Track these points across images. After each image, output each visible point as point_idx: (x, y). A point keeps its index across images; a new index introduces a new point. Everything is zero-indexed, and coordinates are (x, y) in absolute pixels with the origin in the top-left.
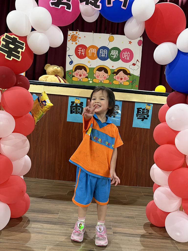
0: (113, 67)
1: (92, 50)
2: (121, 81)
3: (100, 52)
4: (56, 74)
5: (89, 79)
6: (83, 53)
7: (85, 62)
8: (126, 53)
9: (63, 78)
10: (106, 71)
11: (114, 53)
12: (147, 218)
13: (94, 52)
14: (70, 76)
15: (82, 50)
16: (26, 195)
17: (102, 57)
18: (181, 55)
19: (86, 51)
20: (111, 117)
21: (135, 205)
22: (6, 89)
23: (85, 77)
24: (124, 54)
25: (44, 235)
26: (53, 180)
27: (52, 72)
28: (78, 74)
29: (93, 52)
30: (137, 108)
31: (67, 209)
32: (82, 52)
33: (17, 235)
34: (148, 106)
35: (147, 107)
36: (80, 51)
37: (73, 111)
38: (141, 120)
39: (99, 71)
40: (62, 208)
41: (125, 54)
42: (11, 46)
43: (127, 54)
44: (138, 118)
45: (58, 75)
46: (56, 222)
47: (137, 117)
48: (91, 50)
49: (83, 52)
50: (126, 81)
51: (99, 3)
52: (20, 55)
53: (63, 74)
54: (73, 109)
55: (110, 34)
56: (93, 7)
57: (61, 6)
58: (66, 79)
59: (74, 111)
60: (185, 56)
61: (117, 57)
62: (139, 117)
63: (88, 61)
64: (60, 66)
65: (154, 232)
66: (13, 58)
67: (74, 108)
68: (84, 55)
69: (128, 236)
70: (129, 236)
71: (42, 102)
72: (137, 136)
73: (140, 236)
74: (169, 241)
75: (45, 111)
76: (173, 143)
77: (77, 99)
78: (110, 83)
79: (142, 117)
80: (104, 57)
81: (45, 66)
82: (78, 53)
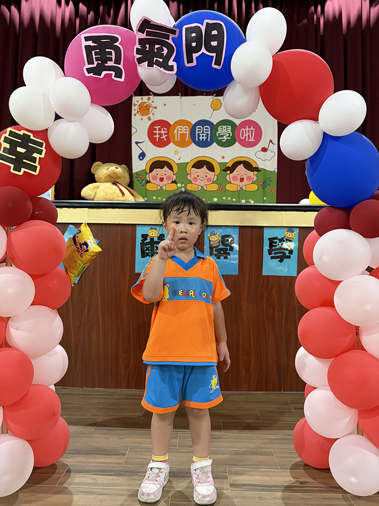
0: (223, 157)
1: (181, 128)
2: (242, 184)
3: (197, 132)
4: (115, 180)
5: (179, 185)
6: (164, 136)
7: (169, 152)
8: (247, 129)
9: (127, 187)
10: (211, 168)
11: (225, 132)
12: (297, 452)
13: (184, 132)
14: (141, 181)
15: (161, 131)
16: (62, 421)
17: (201, 140)
18: (330, 141)
19: (168, 132)
20: (220, 259)
21: (276, 429)
22: (15, 227)
23: (171, 181)
24: (243, 130)
25: (98, 496)
26: (115, 388)
27: (106, 177)
28: (157, 177)
29: (182, 132)
30: (269, 239)
31: (143, 445)
32: (162, 133)
33: (48, 499)
34: (289, 233)
35: (288, 236)
36: (159, 133)
37: (146, 253)
38: (279, 261)
39: (196, 168)
40: (133, 443)
41: (246, 131)
42: (19, 149)
43: (249, 131)
44: (271, 257)
45: (118, 183)
46: (120, 471)
47: (269, 255)
48: (179, 129)
49: (164, 133)
50: (251, 182)
51: (171, 63)
52: (37, 164)
53: (128, 180)
54: (145, 249)
55: (213, 95)
56: (162, 69)
57: (104, 73)
58: (134, 188)
59: (148, 252)
60: (336, 142)
61: (230, 138)
62: (273, 255)
63: (175, 151)
64: (120, 165)
65: (310, 480)
66: (24, 171)
67: (147, 246)
68: (165, 140)
69: (259, 490)
70: (262, 490)
71: (81, 245)
72: (273, 291)
73: (283, 488)
74: (339, 495)
75: (88, 261)
76: (330, 304)
77: (153, 230)
78: (219, 190)
79: (280, 255)
80: (204, 140)
81: (91, 167)
82: (154, 136)
